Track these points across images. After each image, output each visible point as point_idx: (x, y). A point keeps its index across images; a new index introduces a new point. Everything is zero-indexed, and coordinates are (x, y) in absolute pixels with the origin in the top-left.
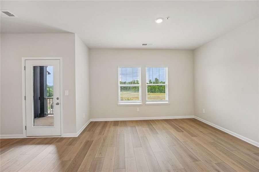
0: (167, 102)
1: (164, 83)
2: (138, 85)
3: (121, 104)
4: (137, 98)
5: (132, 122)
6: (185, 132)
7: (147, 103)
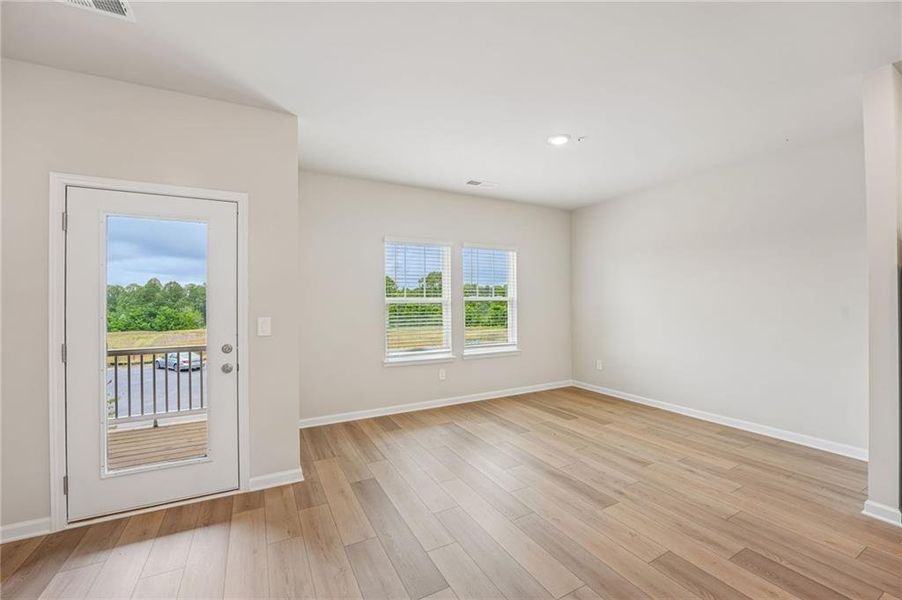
0: (514, 348)
1: (504, 294)
2: (439, 298)
3: (394, 360)
4: (437, 342)
5: (443, 410)
6: (580, 418)
7: (467, 352)
